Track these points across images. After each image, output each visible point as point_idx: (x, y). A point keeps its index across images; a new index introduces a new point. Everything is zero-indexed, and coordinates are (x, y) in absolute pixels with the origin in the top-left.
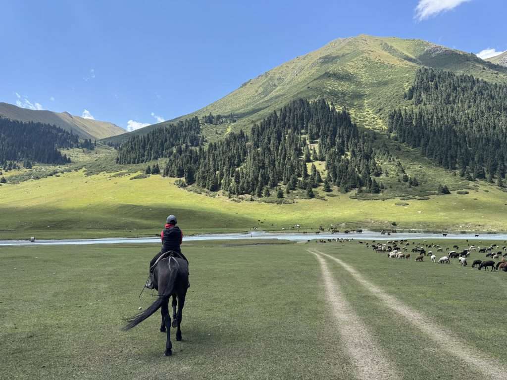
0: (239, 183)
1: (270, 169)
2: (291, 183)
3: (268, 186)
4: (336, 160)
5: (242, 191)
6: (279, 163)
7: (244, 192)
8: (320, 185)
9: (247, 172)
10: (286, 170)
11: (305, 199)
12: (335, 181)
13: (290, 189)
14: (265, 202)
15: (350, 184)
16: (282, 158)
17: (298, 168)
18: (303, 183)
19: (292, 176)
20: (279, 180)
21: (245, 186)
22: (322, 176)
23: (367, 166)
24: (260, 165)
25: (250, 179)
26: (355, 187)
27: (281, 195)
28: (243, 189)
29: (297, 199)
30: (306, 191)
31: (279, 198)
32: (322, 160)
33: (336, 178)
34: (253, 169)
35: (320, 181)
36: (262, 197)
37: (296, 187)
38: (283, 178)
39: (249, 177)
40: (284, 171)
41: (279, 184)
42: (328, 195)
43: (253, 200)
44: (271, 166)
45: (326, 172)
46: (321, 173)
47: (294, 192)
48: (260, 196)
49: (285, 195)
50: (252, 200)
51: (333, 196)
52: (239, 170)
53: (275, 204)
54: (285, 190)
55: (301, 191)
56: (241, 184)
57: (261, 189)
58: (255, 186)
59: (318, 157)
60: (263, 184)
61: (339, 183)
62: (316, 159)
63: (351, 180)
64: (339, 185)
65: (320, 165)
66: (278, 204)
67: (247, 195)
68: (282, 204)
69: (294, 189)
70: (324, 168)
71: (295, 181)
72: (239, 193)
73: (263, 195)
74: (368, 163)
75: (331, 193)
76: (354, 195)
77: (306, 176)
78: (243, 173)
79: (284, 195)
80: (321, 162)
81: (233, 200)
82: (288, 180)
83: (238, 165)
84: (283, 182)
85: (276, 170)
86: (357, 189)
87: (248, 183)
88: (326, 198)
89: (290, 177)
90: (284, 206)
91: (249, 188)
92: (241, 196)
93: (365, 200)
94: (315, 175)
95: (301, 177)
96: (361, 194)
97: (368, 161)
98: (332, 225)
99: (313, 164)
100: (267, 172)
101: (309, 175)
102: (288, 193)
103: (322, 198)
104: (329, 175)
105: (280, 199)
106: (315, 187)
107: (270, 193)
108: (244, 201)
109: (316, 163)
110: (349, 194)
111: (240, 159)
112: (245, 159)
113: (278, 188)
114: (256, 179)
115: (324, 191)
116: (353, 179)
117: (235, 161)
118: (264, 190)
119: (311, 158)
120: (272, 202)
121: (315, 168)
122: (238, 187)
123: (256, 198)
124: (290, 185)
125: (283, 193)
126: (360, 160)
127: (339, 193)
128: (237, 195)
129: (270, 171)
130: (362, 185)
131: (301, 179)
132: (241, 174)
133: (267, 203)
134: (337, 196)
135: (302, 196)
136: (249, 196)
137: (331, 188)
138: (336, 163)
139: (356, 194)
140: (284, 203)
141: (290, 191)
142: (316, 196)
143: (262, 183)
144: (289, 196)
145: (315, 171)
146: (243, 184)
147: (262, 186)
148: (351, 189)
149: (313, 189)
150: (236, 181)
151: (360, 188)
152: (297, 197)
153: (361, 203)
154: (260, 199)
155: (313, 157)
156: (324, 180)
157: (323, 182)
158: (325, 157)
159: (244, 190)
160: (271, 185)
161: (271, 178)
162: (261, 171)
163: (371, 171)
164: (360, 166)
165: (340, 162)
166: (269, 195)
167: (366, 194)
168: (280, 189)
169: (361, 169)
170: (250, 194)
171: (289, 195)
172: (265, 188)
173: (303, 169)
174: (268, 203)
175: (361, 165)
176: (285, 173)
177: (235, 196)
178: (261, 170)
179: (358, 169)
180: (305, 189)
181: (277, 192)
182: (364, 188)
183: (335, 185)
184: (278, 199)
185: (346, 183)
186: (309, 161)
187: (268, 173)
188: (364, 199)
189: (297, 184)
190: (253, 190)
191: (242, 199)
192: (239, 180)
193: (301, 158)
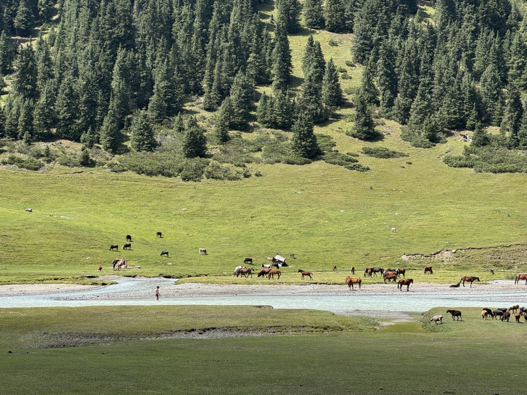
0: (34, 95)
1: (155, 48)
2: (234, 104)
3: (149, 113)
4: (390, 31)
5: (49, 126)
6: (190, 28)
7: (54, 130)
8: (338, 117)
9: (64, 58)
10: (214, 57)
11: (289, 162)
12: (390, 104)
13: (233, 127)
14: (140, 171)
15: (442, 114)
16: (197, 11)
17: (258, 51)
18: (276, 105)
19: (240, 78)
20: (187, 91)
21: (60, 107)
22: (344, 85)
23: (500, 53)
24: (119, 31)
25: (81, 82)
26: (459, 125)
27: (196, 147)
28: (50, 119)
29: (258, 161)
30: (290, 135)
31: (190, 155)
32: (341, 27)
33: (395, 93)
34: (89, 47)
35: (338, 100)
36: (127, 150)
37: (254, 118)
38: (204, 85)
39: (76, 74)
40: (208, 59)
41: (187, 106)
42: (368, 152)
43: (92, 164)
44: (162, 41)
45: (358, 73)
46: (340, 74)
47: (245, 136)
48: (116, 146)
49: (213, 148)
50: (87, 162)
51: (388, 155)
52: (35, 48)
53: (178, 180)
54: (212, 131)
55: (272, 134)
56: (42, 100)
57: (121, 124)
58: (99, 110)
59: (326, 15)
60: (131, 103)
61: (407, 110)
62: (318, 23)
63: (447, 100)
64: (404, 117)
65: (333, 44)
66: (186, 179)
67: (66, 143)
68: (204, 180)
69: (246, 128)
70: (349, 56)
71: (249, 98)
72: (36, 136)
73: (129, 144)
74: (501, 44)
75: (378, 145)
76: (460, 153)
77: (288, 81)
78: (47, 59)
79: (208, 145)
80: (336, 37)
81: (13, 161)
82: (223, 93)
83: (28, 33)
84: (202, 99)
85: (177, 54)
86: (470, 134)
87: (72, 96)
88: (364, 160)
89: (230, 83)
90: (209, 188)
91: (74, 117)
92: (42, 146)
93: (501, 171)
94: (319, 79)
95: (269, 83)
96: (484, 151)
97: (502, 35)
98: (404, 258)
99: (311, 40)
100: (144, 58)
101: (299, 81)
102: (225, 139)
103: (350, 162)
104: (368, 83)
105: (196, 161)
106: (322, 120)
107: (158, 139)
108: (57, 165)
109: (322, 37)
110: (441, 148)
111: (36, 10)
112: (55, 12)
113: (186, 123)
114: (104, 83)
115: (354, 136)
116: (457, 98)
117: (14, 14)
118: (134, 128)
119: (303, 21)
120: (163, 172)
121: (320, 54)
122: (30, 110)
123: (101, 154)
124: (230, 111)
125: (203, 140)
126: (475, 34)
127: (407, 147)
128: (29, 142)
129: (153, 59)
130: (486, 119)
131: (268, 91)
132: (40, 66)
133: (143, 176)
134: (402, 155)
135: (275, 154)
136: (75, 149)
137: (377, 128)
138: (393, 41)
139: (468, 151)
140: (210, 176)
141: (232, 133)
142: (328, 155)
143: (124, 100)
144: (225, 152)
145: (321, 64)
146: (51, 101)
147: (125, 110)
148: (449, 134)
149: (317, 130)
150: (21, 89)
151: (480, 132)
152: (258, 155)
153: (489, 182)
154: (116, 159)
155: (310, 14)
156: (350, 98)
157: (350, 106)
158: (351, 17)
159: (55, 122)
160: (160, 107)
161: (160, 84)
162: (119, 58)
163: (511, 72)
164: (473, 55)
165: (405, 36)
166: (153, 146)
167: (503, 150)
168: (193, 123)
169: (477, 65)
170: (77, 140)
171: (230, 147)
172: (138, 118)
173: (276, 55)
174: (150, 174)
175: (479, 50)
176: (212, 67)
177: (20, 144)
178: (121, 53)
179: (469, 65)
180: (286, 127)
181: (184, 137)
182: (492, 131)
183: (388, 118)
184: (185, 160)
185: (428, 110)
186: (294, 29)
187: (148, 62)
188: (499, 166)
189: (254, 108)
190: (93, 124)
191: (49, 157)
192: (33, 83)
193: (266, 17)
